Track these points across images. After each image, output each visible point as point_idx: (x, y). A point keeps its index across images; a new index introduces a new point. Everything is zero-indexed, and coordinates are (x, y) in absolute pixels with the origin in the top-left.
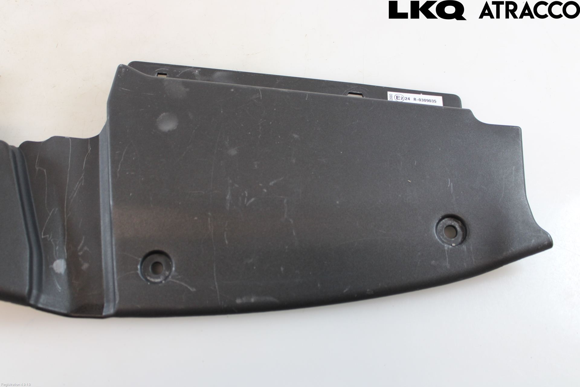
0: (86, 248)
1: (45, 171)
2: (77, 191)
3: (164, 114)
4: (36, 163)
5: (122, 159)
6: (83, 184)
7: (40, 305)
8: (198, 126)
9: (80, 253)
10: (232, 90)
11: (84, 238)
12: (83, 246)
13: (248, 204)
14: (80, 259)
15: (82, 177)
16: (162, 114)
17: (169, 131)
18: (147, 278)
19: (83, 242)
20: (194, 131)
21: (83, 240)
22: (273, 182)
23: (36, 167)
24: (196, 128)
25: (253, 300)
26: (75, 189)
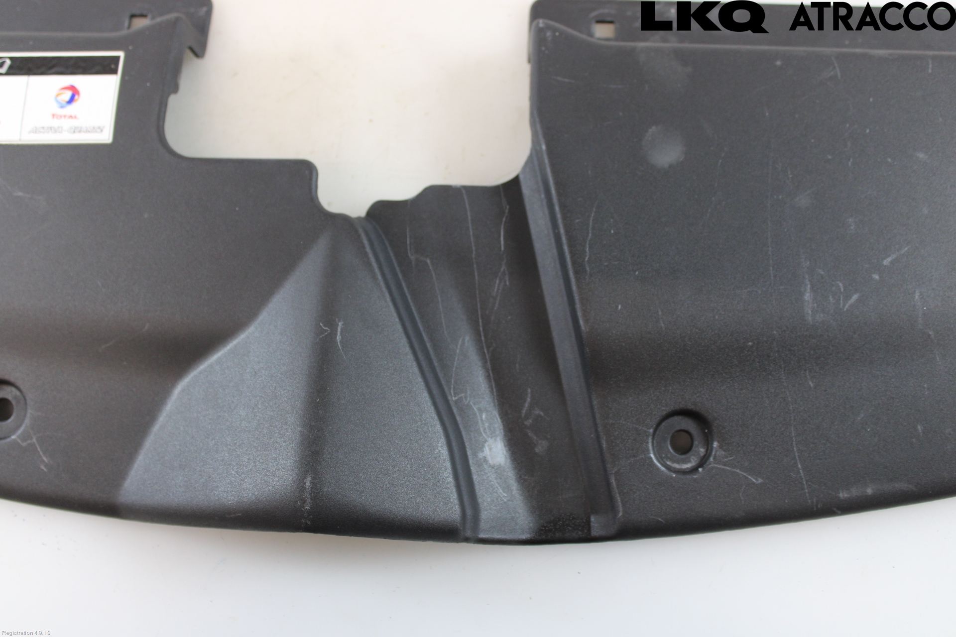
0: (537, 412)
1: (428, 261)
2: (498, 298)
3: (654, 128)
4: (408, 248)
5: (590, 235)
6: (508, 283)
7: (482, 535)
8: (725, 149)
9: (529, 422)
10: (778, 63)
11: (529, 390)
12: (531, 407)
13: (847, 307)
14: (530, 434)
15: (503, 268)
16: (650, 130)
17: (671, 166)
18: (666, 464)
19: (529, 400)
20: (720, 161)
21: (529, 395)
22: (889, 259)
23: (409, 255)
24: (723, 155)
25: (869, 491)
26: (494, 294)
